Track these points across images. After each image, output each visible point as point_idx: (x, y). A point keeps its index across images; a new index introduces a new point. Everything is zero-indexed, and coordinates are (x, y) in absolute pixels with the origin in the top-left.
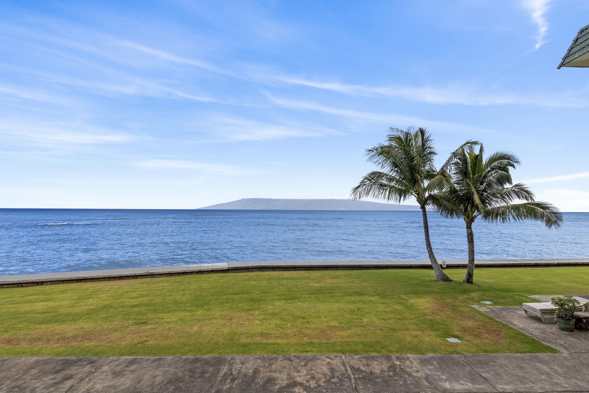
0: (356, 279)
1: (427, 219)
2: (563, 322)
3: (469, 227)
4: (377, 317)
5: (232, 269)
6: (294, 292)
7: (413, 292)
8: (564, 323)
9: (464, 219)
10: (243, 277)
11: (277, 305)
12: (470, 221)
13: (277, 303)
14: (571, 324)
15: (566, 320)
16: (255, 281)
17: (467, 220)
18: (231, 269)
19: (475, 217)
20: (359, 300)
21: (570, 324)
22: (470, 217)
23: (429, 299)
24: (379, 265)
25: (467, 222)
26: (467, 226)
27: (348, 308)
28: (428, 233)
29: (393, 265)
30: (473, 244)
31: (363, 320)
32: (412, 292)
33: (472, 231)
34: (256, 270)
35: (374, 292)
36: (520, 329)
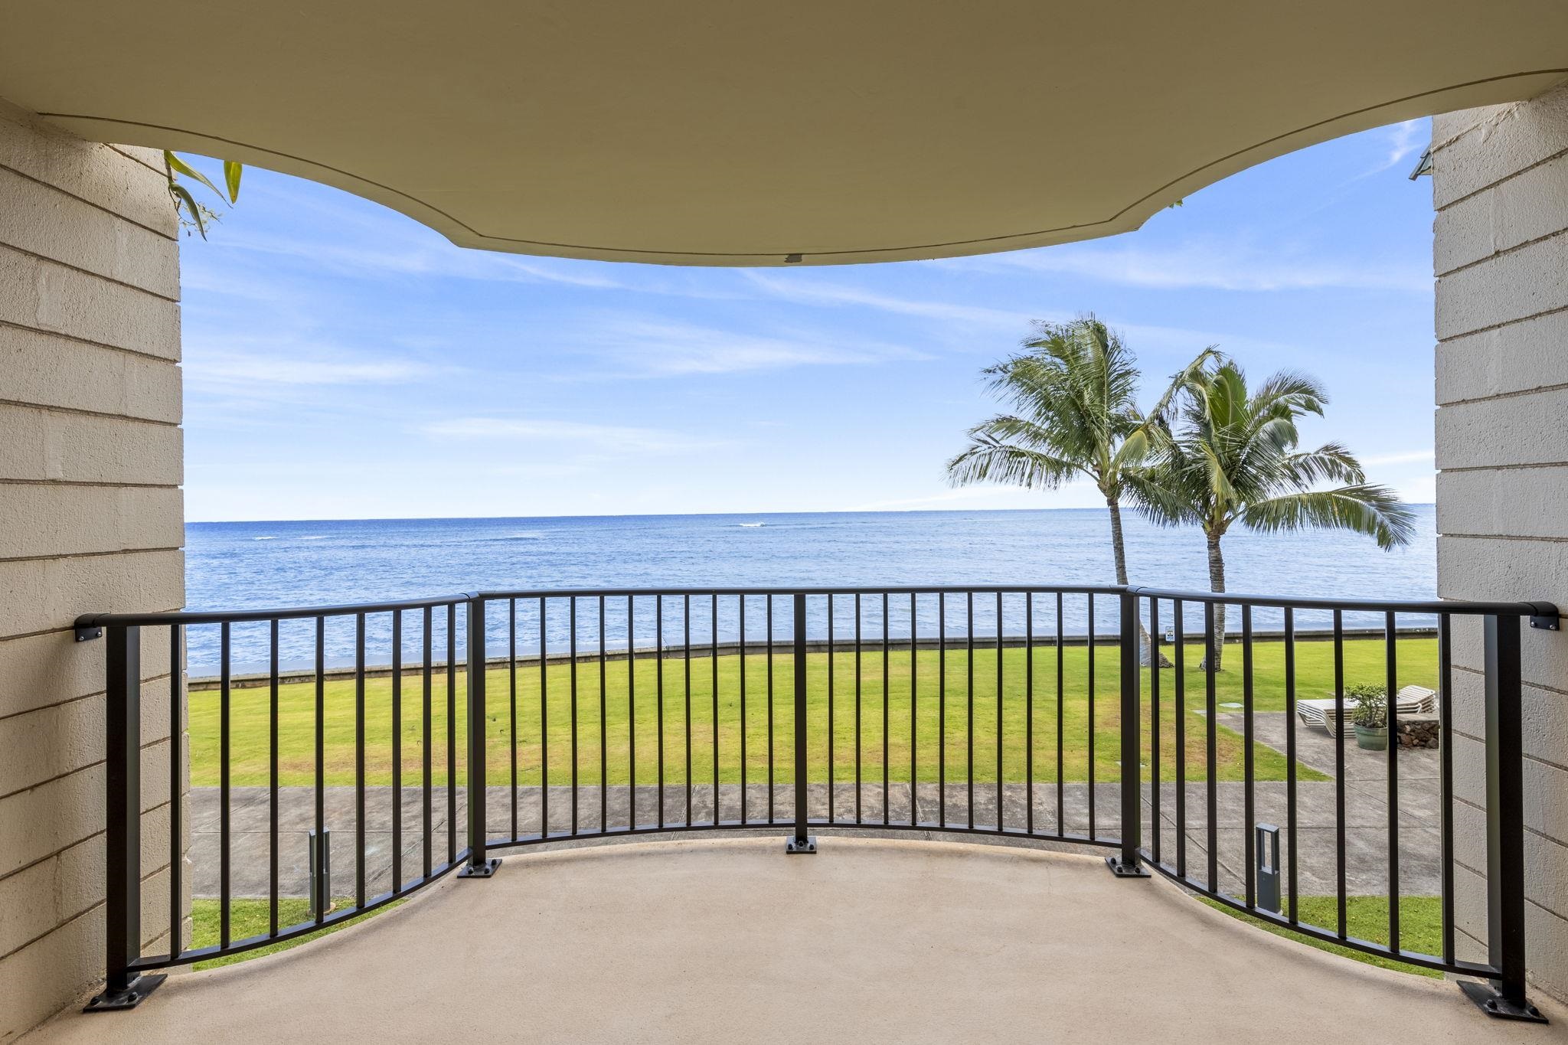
0: (956, 667)
1: (1120, 530)
2: (1364, 732)
3: (1214, 545)
4: (986, 729)
5: (676, 649)
6: (817, 691)
7: (1078, 688)
8: (1366, 733)
9: (1204, 527)
10: (703, 665)
11: (781, 713)
12: (1216, 530)
13: (781, 710)
14: (1379, 734)
15: (1370, 727)
16: (728, 672)
17: (1209, 529)
18: (673, 649)
19: (1229, 521)
20: (955, 703)
21: (1376, 734)
22: (1215, 523)
23: (1108, 700)
24: (1014, 638)
25: (1209, 534)
26: (1209, 542)
27: (929, 717)
28: (1124, 562)
29: (1049, 637)
30: (1223, 583)
31: (957, 735)
32: (1074, 688)
33: (1220, 554)
34: (729, 651)
35: (990, 689)
36: (1276, 747)
